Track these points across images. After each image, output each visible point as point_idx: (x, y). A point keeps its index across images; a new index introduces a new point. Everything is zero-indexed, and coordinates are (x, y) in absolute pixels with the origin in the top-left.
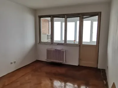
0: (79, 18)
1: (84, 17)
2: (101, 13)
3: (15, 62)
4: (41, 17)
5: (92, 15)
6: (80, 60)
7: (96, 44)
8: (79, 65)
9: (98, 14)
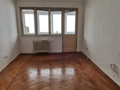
0: (61, 12)
1: (65, 11)
2: (78, 9)
3: (7, 56)
4: (22, 9)
5: (71, 10)
6: (63, 47)
7: (74, 34)
8: (62, 52)
9: (76, 10)
